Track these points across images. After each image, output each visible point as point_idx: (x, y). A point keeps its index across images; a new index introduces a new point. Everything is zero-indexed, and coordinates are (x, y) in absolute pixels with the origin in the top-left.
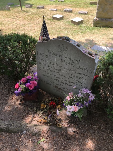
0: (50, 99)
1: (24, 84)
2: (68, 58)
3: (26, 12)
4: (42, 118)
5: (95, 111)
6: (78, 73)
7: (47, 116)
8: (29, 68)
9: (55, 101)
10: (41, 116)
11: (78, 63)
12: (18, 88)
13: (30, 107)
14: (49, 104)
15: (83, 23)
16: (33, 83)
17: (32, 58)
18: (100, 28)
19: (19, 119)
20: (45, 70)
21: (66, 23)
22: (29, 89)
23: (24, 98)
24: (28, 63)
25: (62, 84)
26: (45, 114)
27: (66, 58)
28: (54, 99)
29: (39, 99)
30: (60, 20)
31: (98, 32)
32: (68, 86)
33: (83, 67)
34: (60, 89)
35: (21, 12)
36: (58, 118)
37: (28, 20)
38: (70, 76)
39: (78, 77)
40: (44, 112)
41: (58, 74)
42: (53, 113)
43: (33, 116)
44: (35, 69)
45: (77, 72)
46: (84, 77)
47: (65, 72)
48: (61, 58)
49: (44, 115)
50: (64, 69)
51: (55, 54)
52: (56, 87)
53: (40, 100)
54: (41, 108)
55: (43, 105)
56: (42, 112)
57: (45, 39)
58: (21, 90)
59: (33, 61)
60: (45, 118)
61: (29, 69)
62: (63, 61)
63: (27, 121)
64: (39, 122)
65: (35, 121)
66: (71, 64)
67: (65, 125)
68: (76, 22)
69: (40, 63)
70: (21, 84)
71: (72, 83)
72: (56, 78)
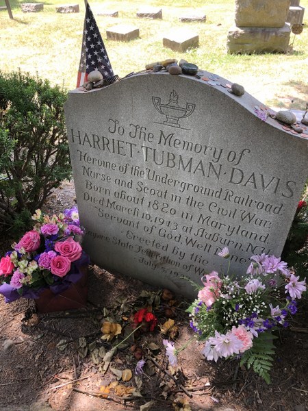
0: (134, 297)
1: (33, 255)
2: (194, 144)
3: (26, 23)
4: (112, 377)
5: (296, 325)
6: (237, 199)
7: (129, 367)
8: (46, 192)
9: (150, 303)
10: (108, 369)
11: (236, 161)
12: (8, 271)
13: (64, 336)
14: (132, 319)
15: (198, 46)
16: (67, 249)
17: (53, 157)
18: (249, 57)
19: (25, 392)
20: (107, 197)
21: (149, 49)
22: (52, 275)
23: (36, 306)
24: (41, 176)
25: (173, 243)
26: (119, 361)
27: (187, 146)
28: (145, 299)
29: (91, 303)
30: (129, 40)
31: (246, 68)
32: (196, 251)
33: (258, 177)
34: (166, 260)
35: (9, 23)
36: (172, 371)
37: (32, 44)
38: (206, 213)
39: (238, 214)
40: (118, 350)
41: (155, 207)
42: (149, 352)
43: (79, 376)
44: (67, 194)
45: (234, 197)
46: (261, 214)
47: (184, 200)
48: (165, 148)
49: (118, 366)
50: (178, 188)
51: (143, 135)
52: (150, 253)
53: (96, 306)
54: (103, 337)
55: (111, 326)
56: (109, 354)
57: (98, 81)
58: (23, 281)
59: (58, 168)
60: (124, 379)
61: (45, 196)
62: (177, 160)
63: (56, 401)
64: (101, 397)
65: (88, 394)
66: (206, 169)
67: (203, 398)
68: (178, 44)
69: (86, 174)
70: (19, 258)
71: (211, 237)
72: (149, 224)
